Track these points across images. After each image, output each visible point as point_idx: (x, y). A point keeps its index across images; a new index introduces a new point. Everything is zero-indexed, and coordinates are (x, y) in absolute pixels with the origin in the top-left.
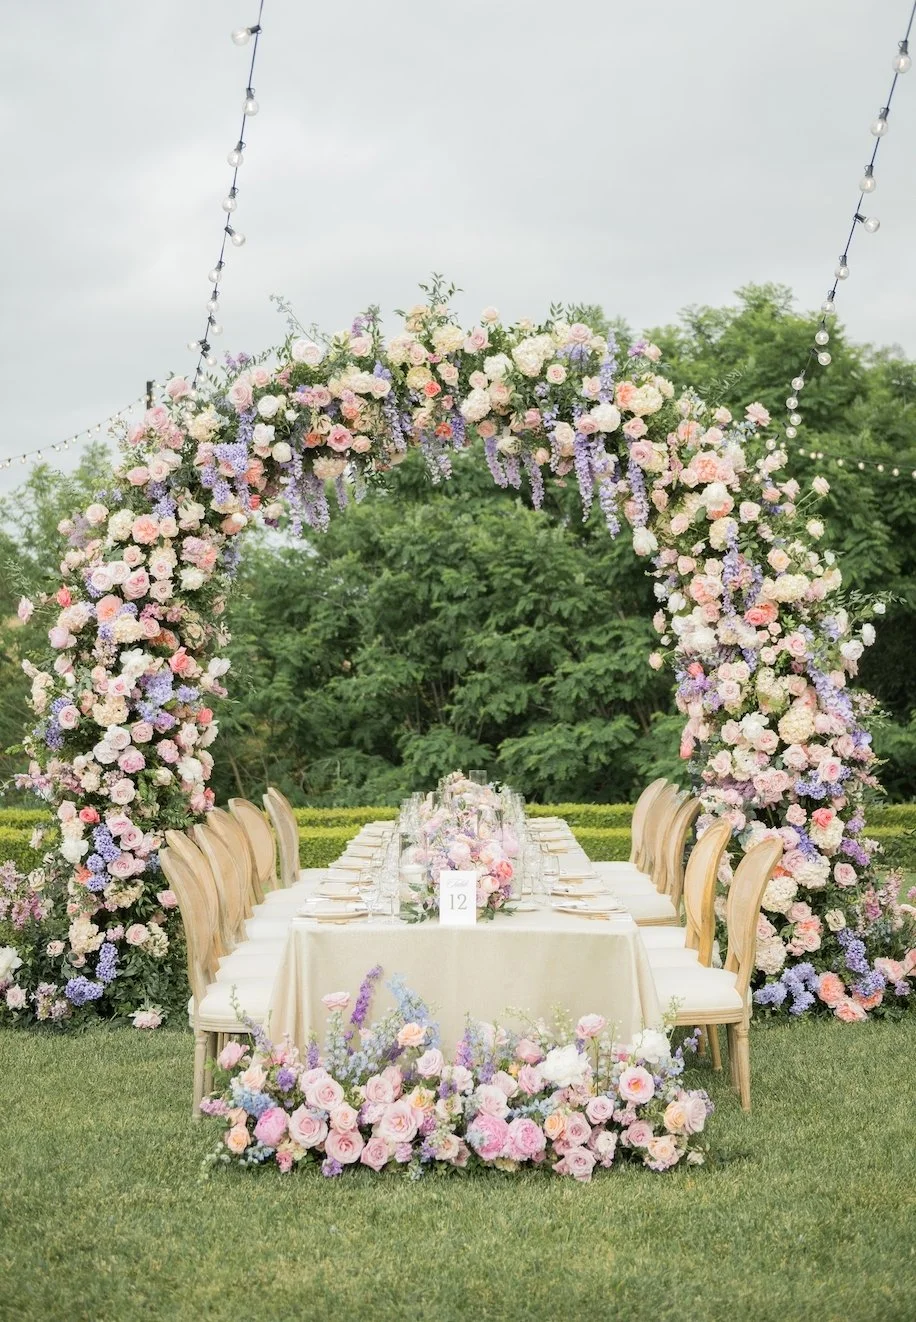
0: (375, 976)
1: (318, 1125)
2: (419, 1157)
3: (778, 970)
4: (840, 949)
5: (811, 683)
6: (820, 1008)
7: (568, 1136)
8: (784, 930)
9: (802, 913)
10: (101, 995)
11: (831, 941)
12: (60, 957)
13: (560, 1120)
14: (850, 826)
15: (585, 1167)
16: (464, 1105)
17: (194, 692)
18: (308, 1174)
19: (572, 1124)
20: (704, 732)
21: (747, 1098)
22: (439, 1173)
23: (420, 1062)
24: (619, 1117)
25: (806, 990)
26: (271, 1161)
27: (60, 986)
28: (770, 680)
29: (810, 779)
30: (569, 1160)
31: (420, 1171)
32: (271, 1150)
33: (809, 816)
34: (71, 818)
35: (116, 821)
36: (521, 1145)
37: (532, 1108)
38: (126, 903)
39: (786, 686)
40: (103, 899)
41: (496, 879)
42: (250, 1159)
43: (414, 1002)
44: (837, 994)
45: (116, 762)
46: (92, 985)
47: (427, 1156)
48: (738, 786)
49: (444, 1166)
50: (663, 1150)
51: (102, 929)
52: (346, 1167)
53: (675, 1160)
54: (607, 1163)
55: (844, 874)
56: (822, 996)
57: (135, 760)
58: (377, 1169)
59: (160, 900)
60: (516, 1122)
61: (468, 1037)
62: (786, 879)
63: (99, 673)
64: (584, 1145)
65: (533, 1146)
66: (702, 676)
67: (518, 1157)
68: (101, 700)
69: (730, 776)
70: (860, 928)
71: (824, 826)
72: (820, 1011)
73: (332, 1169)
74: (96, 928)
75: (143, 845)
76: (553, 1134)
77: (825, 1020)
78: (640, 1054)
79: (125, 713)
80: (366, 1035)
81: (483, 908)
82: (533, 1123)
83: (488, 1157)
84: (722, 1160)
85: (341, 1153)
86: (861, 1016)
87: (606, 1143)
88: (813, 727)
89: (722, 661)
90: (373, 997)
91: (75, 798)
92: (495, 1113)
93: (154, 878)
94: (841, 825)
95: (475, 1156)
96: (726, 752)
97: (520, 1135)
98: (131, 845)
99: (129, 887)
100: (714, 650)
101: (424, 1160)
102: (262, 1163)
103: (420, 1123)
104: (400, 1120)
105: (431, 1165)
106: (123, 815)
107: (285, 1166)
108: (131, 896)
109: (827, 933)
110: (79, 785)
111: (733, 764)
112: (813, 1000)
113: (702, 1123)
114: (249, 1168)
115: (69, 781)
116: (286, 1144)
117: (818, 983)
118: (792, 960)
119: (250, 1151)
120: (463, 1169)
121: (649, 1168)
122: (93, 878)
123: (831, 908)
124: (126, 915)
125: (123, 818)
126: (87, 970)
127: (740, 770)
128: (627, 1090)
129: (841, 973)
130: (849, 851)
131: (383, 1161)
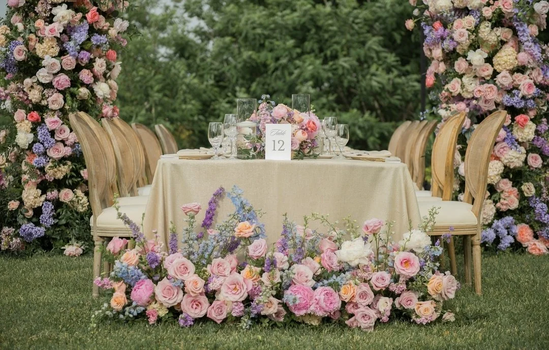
0: (219, 194)
1: (176, 291)
2: (249, 313)
3: (490, 221)
4: (531, 209)
5: (515, 33)
6: (517, 247)
7: (357, 299)
8: (495, 195)
9: (506, 186)
10: (43, 234)
11: (525, 203)
12: (17, 210)
13: (351, 289)
14: (539, 128)
15: (369, 321)
16: (281, 277)
17: (103, 39)
18: (168, 325)
19: (360, 291)
20: (442, 67)
21: (479, 287)
22: (264, 325)
23: (250, 248)
24: (394, 288)
25: (508, 234)
26: (143, 316)
27: (16, 230)
28: (488, 29)
29: (514, 95)
30: (358, 316)
31: (250, 323)
32: (142, 309)
33: (513, 120)
34: (23, 120)
35: (52, 121)
36: (323, 305)
37: (331, 280)
38: (60, 176)
39: (498, 34)
40: (45, 173)
41: (305, 132)
42: (127, 313)
43: (247, 208)
44: (529, 237)
45: (51, 83)
46: (38, 228)
47: (255, 312)
48: (465, 101)
49: (267, 320)
50: (426, 310)
51: (44, 192)
52: (197, 321)
53: (434, 318)
54: (385, 319)
55: (534, 161)
56: (519, 238)
57: (64, 80)
58: (219, 322)
59: (83, 175)
60: (319, 289)
61: (285, 231)
62: (496, 162)
63: (40, 23)
64: (369, 306)
65: (332, 306)
66: (442, 29)
67: (320, 314)
68: (41, 40)
69: (460, 95)
70: (544, 195)
71: (523, 126)
72: (517, 249)
73: (186, 321)
74: (40, 191)
75: (70, 137)
76: (347, 298)
77: (520, 254)
78: (409, 245)
79: (56, 50)
80: (213, 232)
81: (296, 151)
82: (332, 289)
83: (299, 313)
84: (468, 319)
85: (193, 311)
86: (545, 251)
87: (385, 304)
88: (516, 61)
89: (456, 18)
90: (218, 209)
91: (24, 107)
92: (305, 283)
93: (77, 159)
94: (534, 127)
95: (290, 313)
96: (457, 79)
97: (322, 297)
98: (62, 137)
99: (61, 165)
100: (450, 11)
101: (252, 316)
102: (136, 317)
103: (250, 288)
104: (236, 286)
105: (258, 319)
106: (56, 116)
107: (152, 320)
108: (64, 170)
109: (522, 197)
110: (27, 99)
111: (463, 86)
112: (513, 241)
113: (454, 292)
114: (127, 321)
115: (21, 95)
116: (154, 306)
117: (516, 229)
118: (499, 215)
119: (127, 309)
120: (281, 322)
121: (416, 323)
122: (37, 159)
123: (524, 182)
124: (59, 184)
125: (56, 118)
126: (35, 220)
127: (467, 91)
128: (400, 267)
129: (532, 223)
130: (538, 144)
131: (224, 316)
